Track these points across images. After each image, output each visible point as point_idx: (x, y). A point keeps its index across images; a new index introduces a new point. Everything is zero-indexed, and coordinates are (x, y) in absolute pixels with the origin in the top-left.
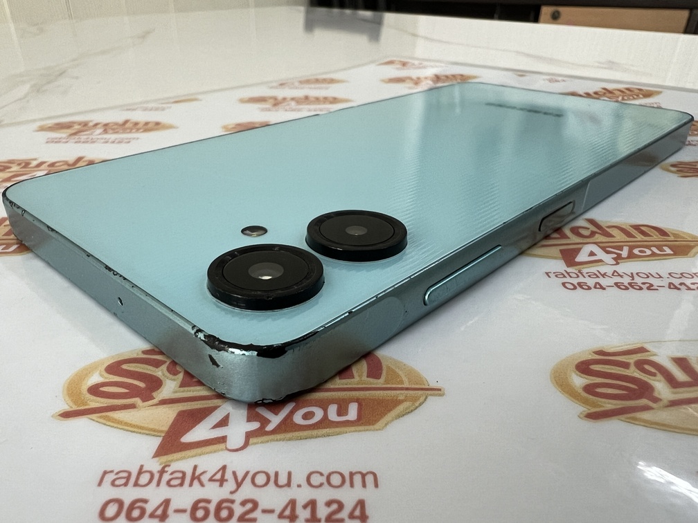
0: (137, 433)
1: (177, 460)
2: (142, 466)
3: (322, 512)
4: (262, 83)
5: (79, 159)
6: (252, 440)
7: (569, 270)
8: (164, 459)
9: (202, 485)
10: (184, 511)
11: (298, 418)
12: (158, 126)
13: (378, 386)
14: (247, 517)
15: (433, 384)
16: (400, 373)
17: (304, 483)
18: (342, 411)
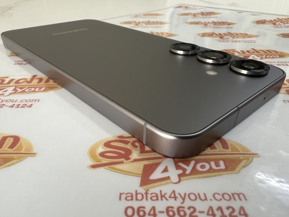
0: (128, 175)
1: (151, 188)
2: (136, 191)
3: (227, 213)
9: (167, 200)
10: (163, 212)
14: (193, 215)
15: (253, 152)
16: (236, 146)
17: (212, 198)
18: (217, 165)
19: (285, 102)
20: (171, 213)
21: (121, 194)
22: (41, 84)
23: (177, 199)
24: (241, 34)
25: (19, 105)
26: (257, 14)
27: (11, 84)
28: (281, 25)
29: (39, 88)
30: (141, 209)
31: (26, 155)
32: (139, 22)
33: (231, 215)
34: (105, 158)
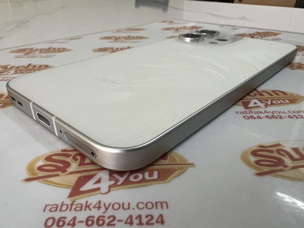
0: (60, 187)
1: (79, 199)
2: (63, 202)
4: (109, 31)
5: (30, 65)
6: (112, 189)
7: (246, 110)
8: (73, 198)
9: (90, 210)
10: (82, 222)
11: (132, 179)
12: (64, 50)
13: (166, 163)
14: (111, 223)
15: (190, 162)
16: (176, 158)
17: (135, 207)
18: (151, 175)
19: (238, 114)
20: (90, 223)
21: (46, 206)
23: (100, 208)
30: (62, 219)
33: (147, 223)
34: (42, 171)
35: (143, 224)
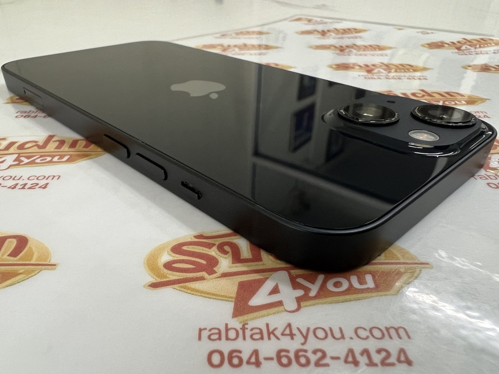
19: (476, 179)
20: (285, 361)
21: (200, 330)
22: (61, 150)
23: (294, 337)
24: (401, 65)
25: (25, 184)
26: (430, 31)
27: (12, 150)
28: (470, 51)
29: (59, 157)
30: (235, 354)
31: (40, 267)
32: (229, 46)
33: (384, 363)
34: (174, 271)
35: (376, 365)
